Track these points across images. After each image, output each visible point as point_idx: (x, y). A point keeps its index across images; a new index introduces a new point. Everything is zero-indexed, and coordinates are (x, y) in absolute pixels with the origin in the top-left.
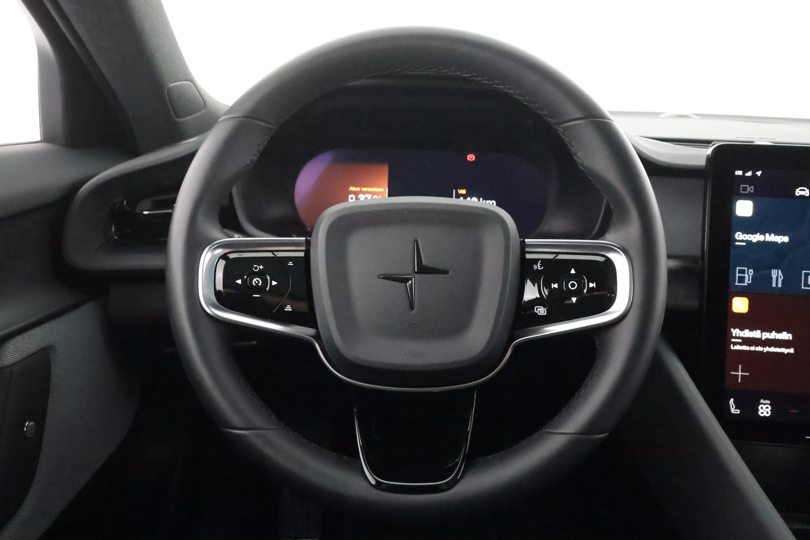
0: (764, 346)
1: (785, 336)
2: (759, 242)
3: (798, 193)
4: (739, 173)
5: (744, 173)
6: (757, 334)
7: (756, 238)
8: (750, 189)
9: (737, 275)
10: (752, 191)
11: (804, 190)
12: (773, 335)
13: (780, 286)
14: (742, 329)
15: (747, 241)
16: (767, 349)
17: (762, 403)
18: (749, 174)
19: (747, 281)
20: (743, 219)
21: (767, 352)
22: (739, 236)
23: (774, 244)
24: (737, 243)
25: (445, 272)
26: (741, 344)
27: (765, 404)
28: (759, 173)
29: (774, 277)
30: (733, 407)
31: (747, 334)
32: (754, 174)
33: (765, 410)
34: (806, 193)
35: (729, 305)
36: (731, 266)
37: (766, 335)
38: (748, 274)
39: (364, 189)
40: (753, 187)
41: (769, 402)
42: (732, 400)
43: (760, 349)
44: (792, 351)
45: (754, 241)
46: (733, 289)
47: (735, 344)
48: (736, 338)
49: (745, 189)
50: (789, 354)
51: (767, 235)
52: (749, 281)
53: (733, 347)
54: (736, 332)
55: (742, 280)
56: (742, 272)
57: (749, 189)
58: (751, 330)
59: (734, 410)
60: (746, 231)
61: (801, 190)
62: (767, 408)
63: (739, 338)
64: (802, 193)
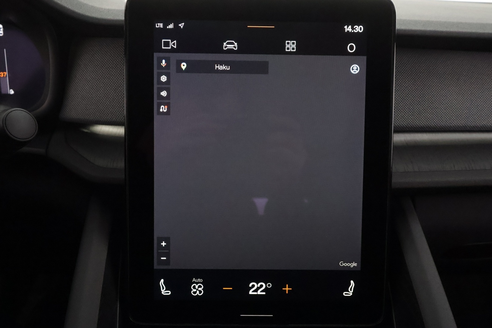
3: (225, 48)
4: (159, 25)
5: (165, 25)
10: (176, 47)
11: (233, 44)
17: (194, 282)
18: (171, 26)
27: (197, 283)
28: (181, 25)
30: (163, 288)
32: (176, 26)
34: (235, 47)
40: (175, 42)
41: (199, 280)
42: (162, 280)
49: (167, 44)
57: (171, 44)
59: (164, 292)
61: (228, 44)
62: (200, 287)
64: (230, 46)
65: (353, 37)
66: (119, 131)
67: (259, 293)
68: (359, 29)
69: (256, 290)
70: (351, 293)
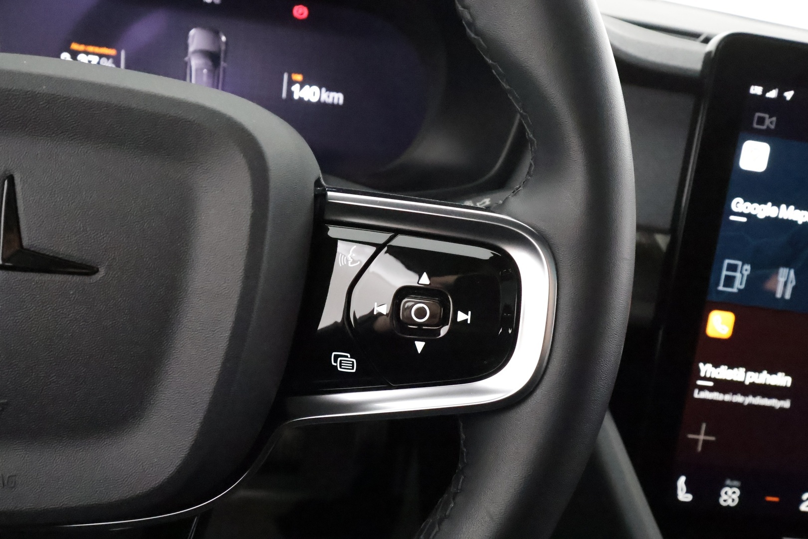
0: (745, 394)
1: (782, 380)
2: (768, 219)
4: (756, 90)
5: (765, 92)
6: (738, 375)
7: (765, 211)
8: (770, 122)
9: (725, 273)
10: (773, 127)
12: (764, 378)
13: (787, 297)
14: (716, 365)
15: (749, 216)
16: (750, 400)
17: (727, 486)
18: (773, 94)
19: (739, 284)
20: (751, 176)
21: (751, 406)
22: (739, 205)
23: (791, 224)
24: (732, 218)
26: (710, 389)
27: (731, 487)
28: (789, 95)
29: (781, 280)
30: (682, 490)
31: (724, 373)
32: (780, 94)
33: (730, 496)
35: (703, 321)
36: (717, 257)
37: (753, 378)
38: (741, 272)
39: (91, 49)
40: (774, 119)
41: (736, 483)
42: (683, 478)
43: (739, 399)
44: (786, 404)
45: (761, 216)
46: (712, 297)
47: (702, 388)
48: (705, 379)
49: (761, 121)
50: (782, 409)
51: (783, 206)
52: (741, 284)
53: (698, 394)
54: (706, 369)
55: (730, 281)
56: (732, 268)
57: (767, 122)
58: (731, 366)
59: (684, 495)
60: (750, 198)
62: (734, 492)
63: (710, 379)
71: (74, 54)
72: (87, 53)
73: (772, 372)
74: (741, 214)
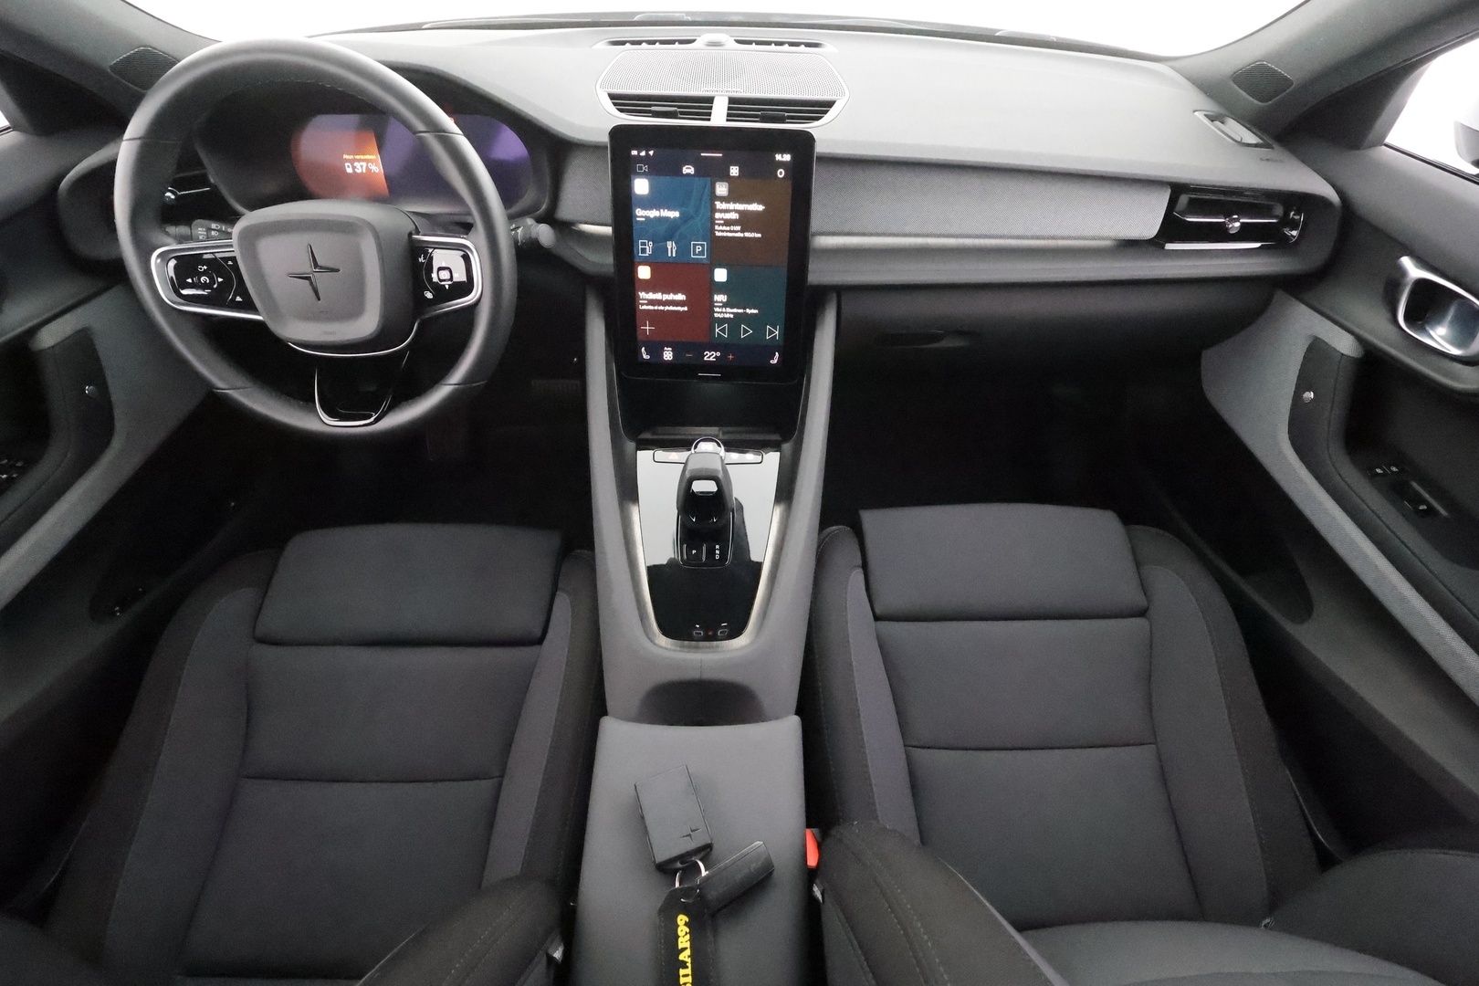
0: (664, 305)
1: (680, 297)
2: (655, 217)
3: (684, 172)
4: (634, 153)
5: (639, 153)
6: (658, 296)
7: (653, 214)
8: (645, 168)
9: (641, 246)
10: (647, 170)
11: (690, 169)
12: (672, 297)
13: (674, 255)
14: (647, 293)
15: (645, 217)
16: (667, 308)
17: (666, 350)
18: (643, 154)
19: (649, 252)
20: (642, 198)
21: (668, 311)
22: (639, 212)
23: (667, 219)
24: (638, 219)
25: (337, 270)
26: (647, 304)
27: (668, 351)
28: (651, 153)
29: (669, 247)
30: (644, 354)
31: (651, 296)
32: (647, 154)
33: (668, 355)
34: (691, 171)
35: (635, 272)
36: (635, 240)
37: (666, 297)
38: (648, 246)
39: (358, 157)
40: (647, 166)
41: (670, 349)
42: (643, 349)
43: (661, 308)
44: (686, 309)
45: (652, 216)
46: (637, 260)
47: (643, 304)
48: (643, 299)
49: (640, 168)
50: (684, 312)
51: (662, 210)
53: (641, 307)
54: (642, 295)
55: (644, 251)
56: (644, 244)
58: (654, 293)
59: (646, 357)
60: (644, 208)
61: (687, 168)
62: (670, 354)
63: (645, 299)
64: (688, 171)
65: (782, 165)
66: (608, 230)
67: (711, 359)
68: (787, 157)
69: (709, 357)
70: (775, 361)
71: (352, 162)
72: (359, 161)
73: (675, 293)
74: (642, 217)
